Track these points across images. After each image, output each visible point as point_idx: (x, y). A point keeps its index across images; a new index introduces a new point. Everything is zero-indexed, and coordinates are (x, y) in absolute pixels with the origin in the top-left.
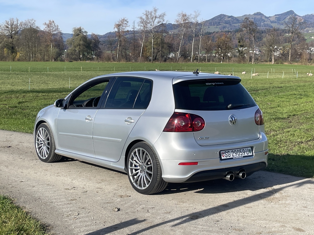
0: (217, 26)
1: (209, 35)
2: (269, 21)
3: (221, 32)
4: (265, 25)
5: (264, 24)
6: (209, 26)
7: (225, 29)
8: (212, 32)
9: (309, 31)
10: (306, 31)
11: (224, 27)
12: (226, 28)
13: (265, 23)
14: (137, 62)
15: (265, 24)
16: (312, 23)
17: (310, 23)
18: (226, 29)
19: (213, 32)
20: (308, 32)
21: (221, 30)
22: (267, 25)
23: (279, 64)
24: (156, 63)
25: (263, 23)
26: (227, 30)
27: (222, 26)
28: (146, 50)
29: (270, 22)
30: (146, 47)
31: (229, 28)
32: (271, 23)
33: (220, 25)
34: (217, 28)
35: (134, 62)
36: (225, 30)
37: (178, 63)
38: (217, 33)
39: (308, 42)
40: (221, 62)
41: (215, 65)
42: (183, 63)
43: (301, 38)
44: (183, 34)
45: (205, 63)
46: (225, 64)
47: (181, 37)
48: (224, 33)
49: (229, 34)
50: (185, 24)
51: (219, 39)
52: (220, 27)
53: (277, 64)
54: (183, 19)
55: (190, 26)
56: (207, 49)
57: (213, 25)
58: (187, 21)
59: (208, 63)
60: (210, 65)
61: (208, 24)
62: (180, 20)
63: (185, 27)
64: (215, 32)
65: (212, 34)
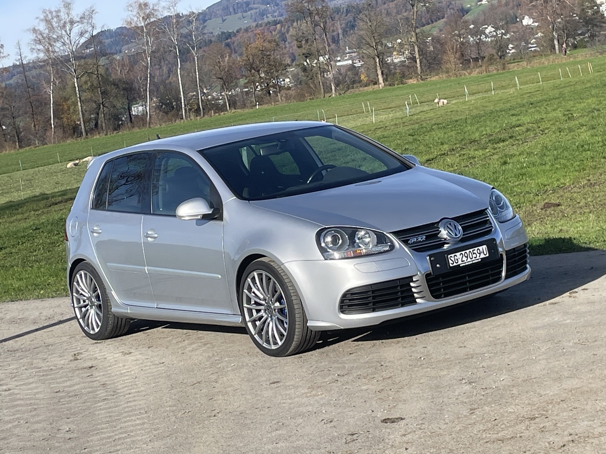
0: (245, 14)
3: (257, 26)
7: (265, 17)
8: (235, 32)
12: (268, 15)
14: (46, 144)
18: (267, 17)
19: (238, 32)
21: (256, 21)
23: (394, 85)
24: (95, 137)
26: (271, 19)
27: (257, 10)
28: (66, 107)
30: (66, 100)
31: (275, 14)
33: (252, 9)
34: (244, 18)
35: (37, 144)
36: (266, 20)
38: (246, 30)
39: (476, 15)
40: (257, 106)
41: (241, 115)
42: (163, 125)
43: (456, 9)
44: (150, 52)
45: (217, 114)
46: (265, 110)
47: (145, 60)
48: (263, 29)
49: (276, 28)
50: (149, 27)
51: (246, 49)
52: (252, 16)
53: (391, 87)
54: (142, 15)
55: (162, 29)
56: (223, 79)
57: (233, 13)
58: (152, 20)
59: (224, 114)
60: (229, 118)
61: (221, 11)
62: (136, 19)
63: (151, 33)
64: (243, 30)
65: (235, 35)
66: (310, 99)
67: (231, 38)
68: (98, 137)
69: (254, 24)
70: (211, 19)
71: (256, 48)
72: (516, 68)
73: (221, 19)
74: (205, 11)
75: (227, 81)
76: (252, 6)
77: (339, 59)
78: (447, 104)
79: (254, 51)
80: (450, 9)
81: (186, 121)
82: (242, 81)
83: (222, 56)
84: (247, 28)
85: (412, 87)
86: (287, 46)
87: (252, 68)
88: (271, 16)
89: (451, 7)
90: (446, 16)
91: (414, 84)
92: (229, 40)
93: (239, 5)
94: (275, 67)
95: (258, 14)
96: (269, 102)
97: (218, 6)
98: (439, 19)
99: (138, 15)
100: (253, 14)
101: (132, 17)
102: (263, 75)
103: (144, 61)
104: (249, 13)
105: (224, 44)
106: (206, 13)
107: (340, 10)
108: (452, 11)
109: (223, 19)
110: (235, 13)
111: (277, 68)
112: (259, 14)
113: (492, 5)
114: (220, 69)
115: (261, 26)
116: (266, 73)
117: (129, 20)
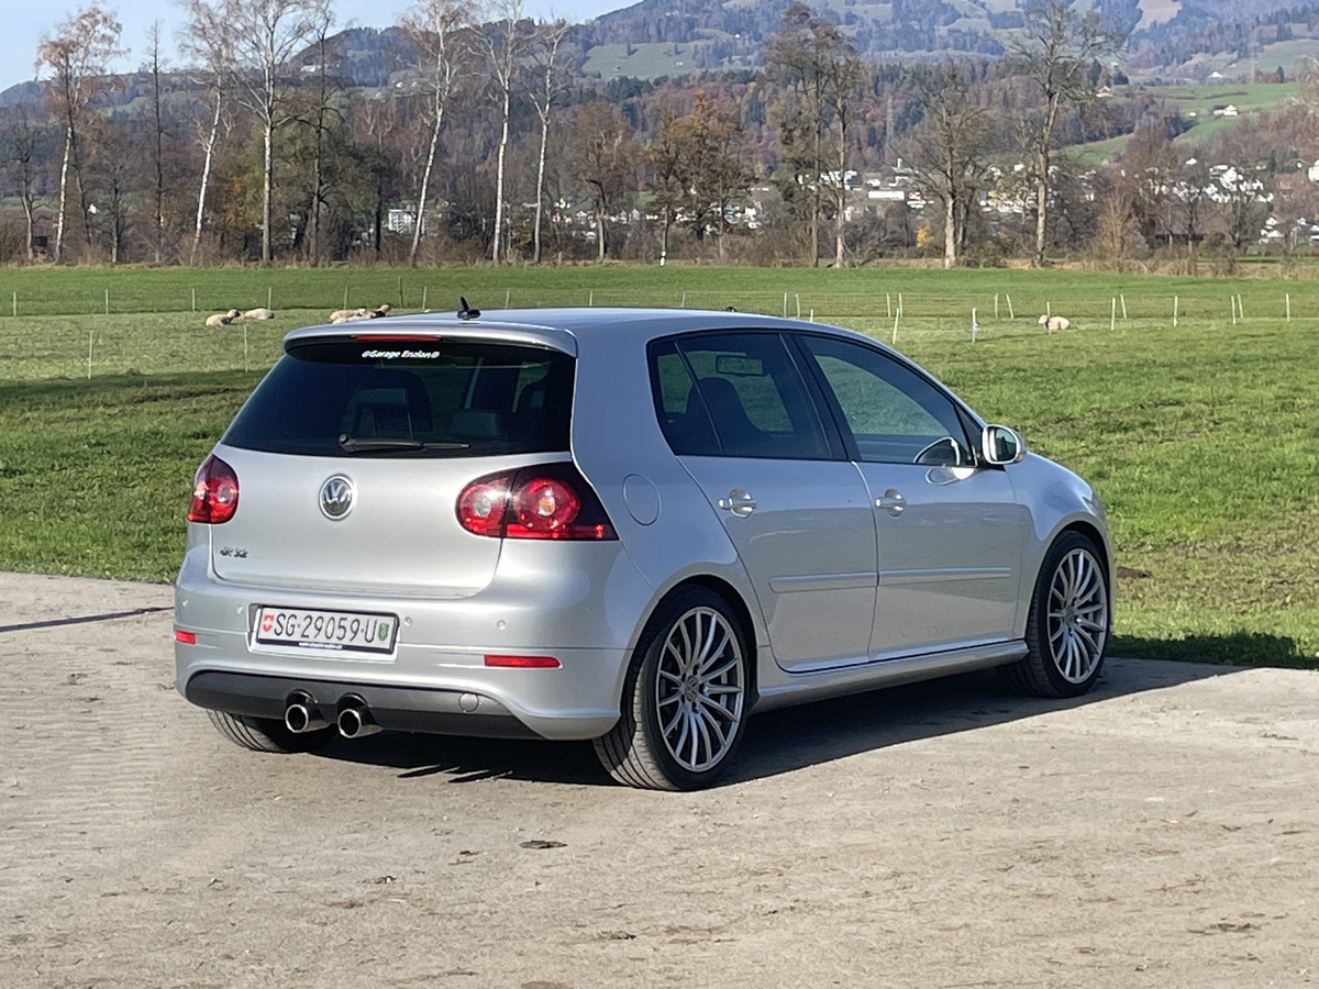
0: (681, 46)
1: (632, 95)
2: (980, 17)
3: (703, 77)
4: (956, 40)
5: (950, 31)
6: (633, 47)
7: (726, 60)
8: (651, 81)
9: (1209, 71)
10: (1191, 71)
11: (721, 53)
12: (734, 58)
13: (960, 24)
14: (178, 263)
15: (957, 36)
16: (1228, 27)
17: (1215, 24)
18: (730, 62)
19: (657, 82)
20: (1202, 81)
21: (703, 65)
22: (968, 38)
23: (978, 266)
24: (288, 267)
25: (946, 24)
26: (738, 66)
27: (711, 42)
28: (237, 188)
29: (985, 20)
30: (241, 171)
31: (749, 57)
32: (995, 26)
33: (700, 37)
34: (677, 53)
35: (157, 261)
36: (726, 68)
37: (414, 266)
38: (678, 83)
39: (1206, 138)
40: (663, 260)
41: (624, 274)
42: (446, 266)
43: (1162, 116)
44: (444, 98)
45: (569, 263)
46: (678, 272)
47: (431, 113)
48: (717, 88)
49: (746, 90)
50: (451, 41)
51: (667, 127)
52: (696, 53)
53: (969, 269)
54: (442, 12)
55: (479, 50)
56: (600, 185)
57: (654, 38)
58: (462, 26)
59: (585, 265)
60: (594, 276)
61: (626, 31)
62: (425, 18)
63: (455, 56)
64: (669, 82)
65: (650, 89)
66: (784, 265)
67: (640, 94)
68: (295, 267)
69: (698, 72)
70: (602, 44)
71: (689, 128)
72: (1257, 276)
73: (625, 46)
74: (592, 23)
75: (610, 192)
76: (701, 30)
77: (876, 183)
78: (1069, 328)
79: (682, 135)
80: (1149, 114)
81: (497, 265)
82: (645, 197)
83: (610, 134)
84: (680, 78)
85: (1018, 276)
86: (765, 134)
87: (671, 171)
88: (741, 60)
89: (1151, 109)
90: (1137, 128)
91: (1021, 272)
92: (635, 99)
93: (672, 23)
94: (724, 178)
95: (711, 51)
96: (692, 256)
97: (624, 17)
98: (1120, 133)
99: (432, 12)
100: (700, 49)
101: (418, 13)
102: (693, 191)
103: (428, 116)
104: (692, 44)
105: (621, 103)
106: (594, 29)
107: (898, 76)
108: (1152, 119)
109: (629, 48)
110: (661, 40)
111: (728, 179)
112: (714, 50)
113: (1246, 121)
114: (598, 160)
115: (713, 78)
116: (701, 187)
117: (411, 17)
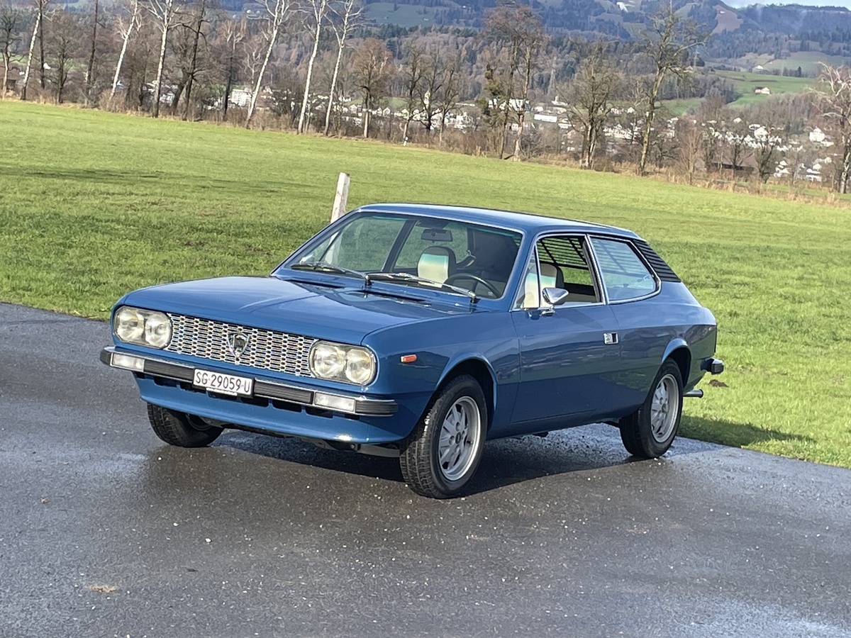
0: (428, 9)
1: (394, 36)
4: (601, 26)
5: (597, 20)
6: (398, 5)
8: (407, 29)
9: (755, 65)
10: (744, 63)
11: (453, 16)
13: (604, 16)
14: (98, 107)
15: (601, 23)
16: (770, 38)
17: (763, 36)
19: (411, 30)
20: (750, 70)
21: (440, 22)
22: (608, 26)
24: (167, 119)
25: (595, 15)
27: (447, 9)
29: (619, 16)
32: (625, 20)
33: (440, 5)
34: (425, 13)
35: (85, 104)
37: (248, 127)
38: (424, 32)
39: (748, 106)
40: (405, 143)
43: (723, 89)
44: (279, 24)
45: (345, 138)
47: (270, 32)
49: (466, 41)
52: (437, 15)
53: (597, 172)
56: (369, 90)
59: (355, 140)
64: (418, 31)
65: (406, 34)
67: (399, 36)
68: (172, 119)
70: (379, 2)
73: (393, 4)
75: (375, 95)
77: (540, 109)
80: (715, 87)
81: (300, 133)
83: (380, 59)
84: (426, 29)
86: (475, 70)
88: (465, 22)
89: (717, 84)
90: (706, 94)
92: (396, 39)
95: (446, 14)
96: (423, 142)
98: (696, 96)
100: (440, 12)
102: (427, 101)
104: (435, 8)
105: (387, 40)
108: (717, 90)
112: (449, 14)
113: (775, 99)
114: (369, 74)
115: (446, 31)
